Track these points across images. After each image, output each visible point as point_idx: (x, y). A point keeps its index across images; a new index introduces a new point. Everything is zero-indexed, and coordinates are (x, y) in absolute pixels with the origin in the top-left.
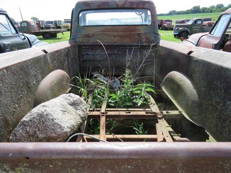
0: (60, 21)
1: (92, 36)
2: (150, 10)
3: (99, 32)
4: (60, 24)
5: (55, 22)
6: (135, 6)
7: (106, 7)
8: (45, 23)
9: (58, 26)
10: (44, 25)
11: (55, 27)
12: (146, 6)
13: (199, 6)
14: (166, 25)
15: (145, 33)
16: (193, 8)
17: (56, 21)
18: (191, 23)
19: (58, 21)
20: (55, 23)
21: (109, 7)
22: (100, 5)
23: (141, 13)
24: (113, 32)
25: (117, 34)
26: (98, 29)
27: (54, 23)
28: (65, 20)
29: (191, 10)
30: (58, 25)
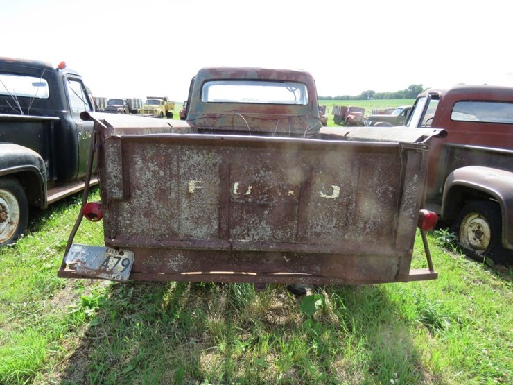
0: (138, 100)
1: (220, 117)
2: (306, 85)
3: (231, 112)
4: (137, 106)
5: (129, 102)
6: (284, 78)
7: (243, 77)
8: (106, 102)
9: (133, 109)
10: (104, 106)
11: (127, 111)
12: (301, 79)
13: (422, 85)
14: (353, 117)
15: (299, 116)
16: (410, 88)
17: (130, 100)
18: (397, 115)
19: (135, 100)
20: (127, 104)
21: (248, 78)
22: (235, 74)
23: (294, 89)
24: (252, 112)
25: (257, 116)
26: (229, 108)
27: (125, 103)
28: (148, 98)
29: (406, 91)
30: (133, 106)
